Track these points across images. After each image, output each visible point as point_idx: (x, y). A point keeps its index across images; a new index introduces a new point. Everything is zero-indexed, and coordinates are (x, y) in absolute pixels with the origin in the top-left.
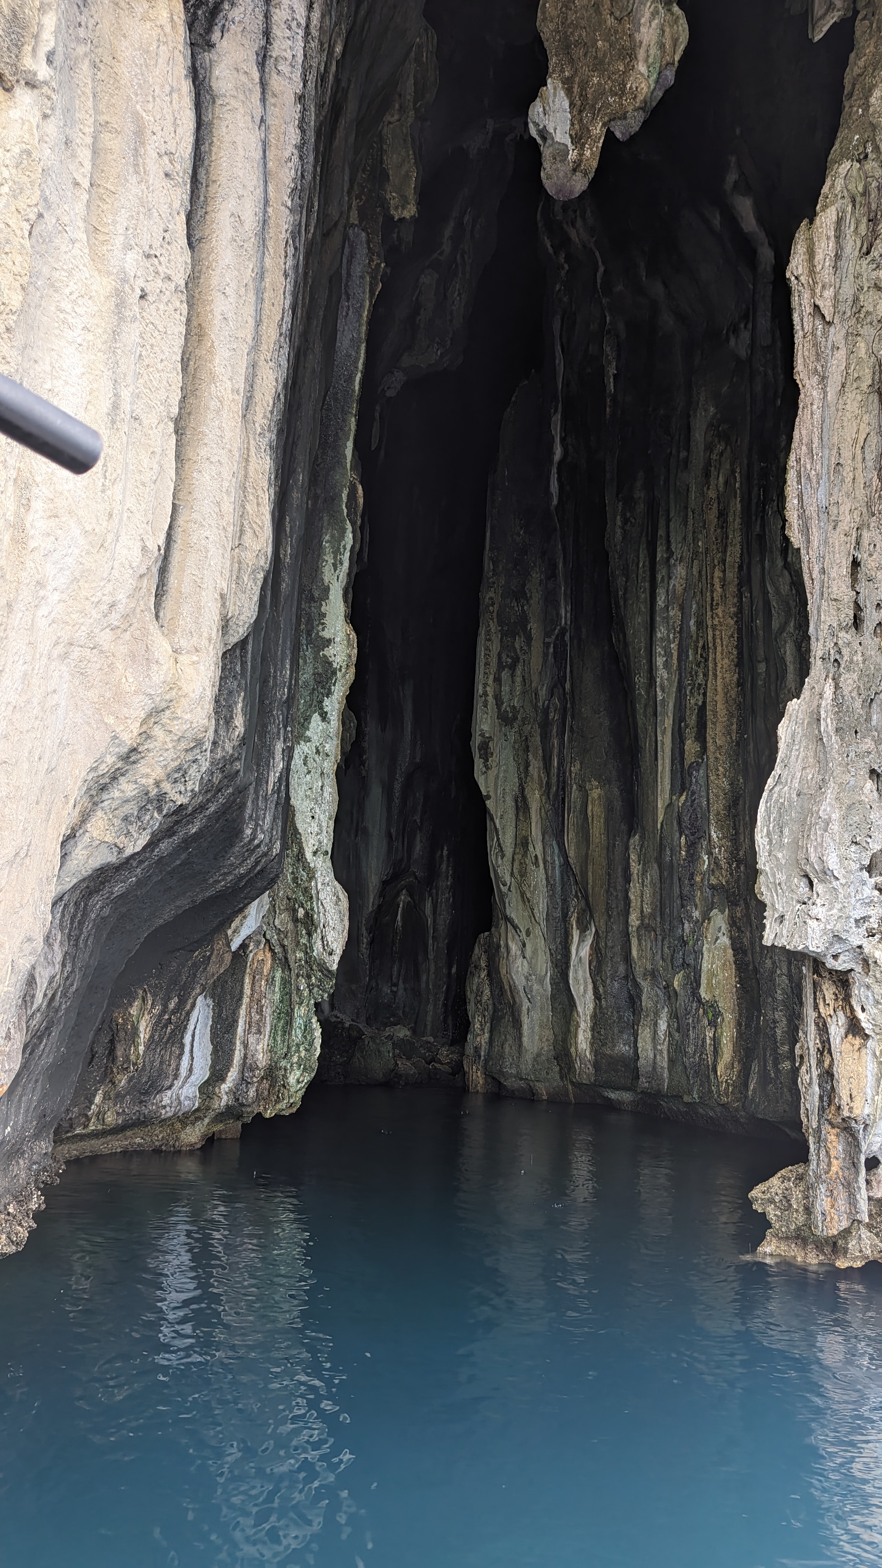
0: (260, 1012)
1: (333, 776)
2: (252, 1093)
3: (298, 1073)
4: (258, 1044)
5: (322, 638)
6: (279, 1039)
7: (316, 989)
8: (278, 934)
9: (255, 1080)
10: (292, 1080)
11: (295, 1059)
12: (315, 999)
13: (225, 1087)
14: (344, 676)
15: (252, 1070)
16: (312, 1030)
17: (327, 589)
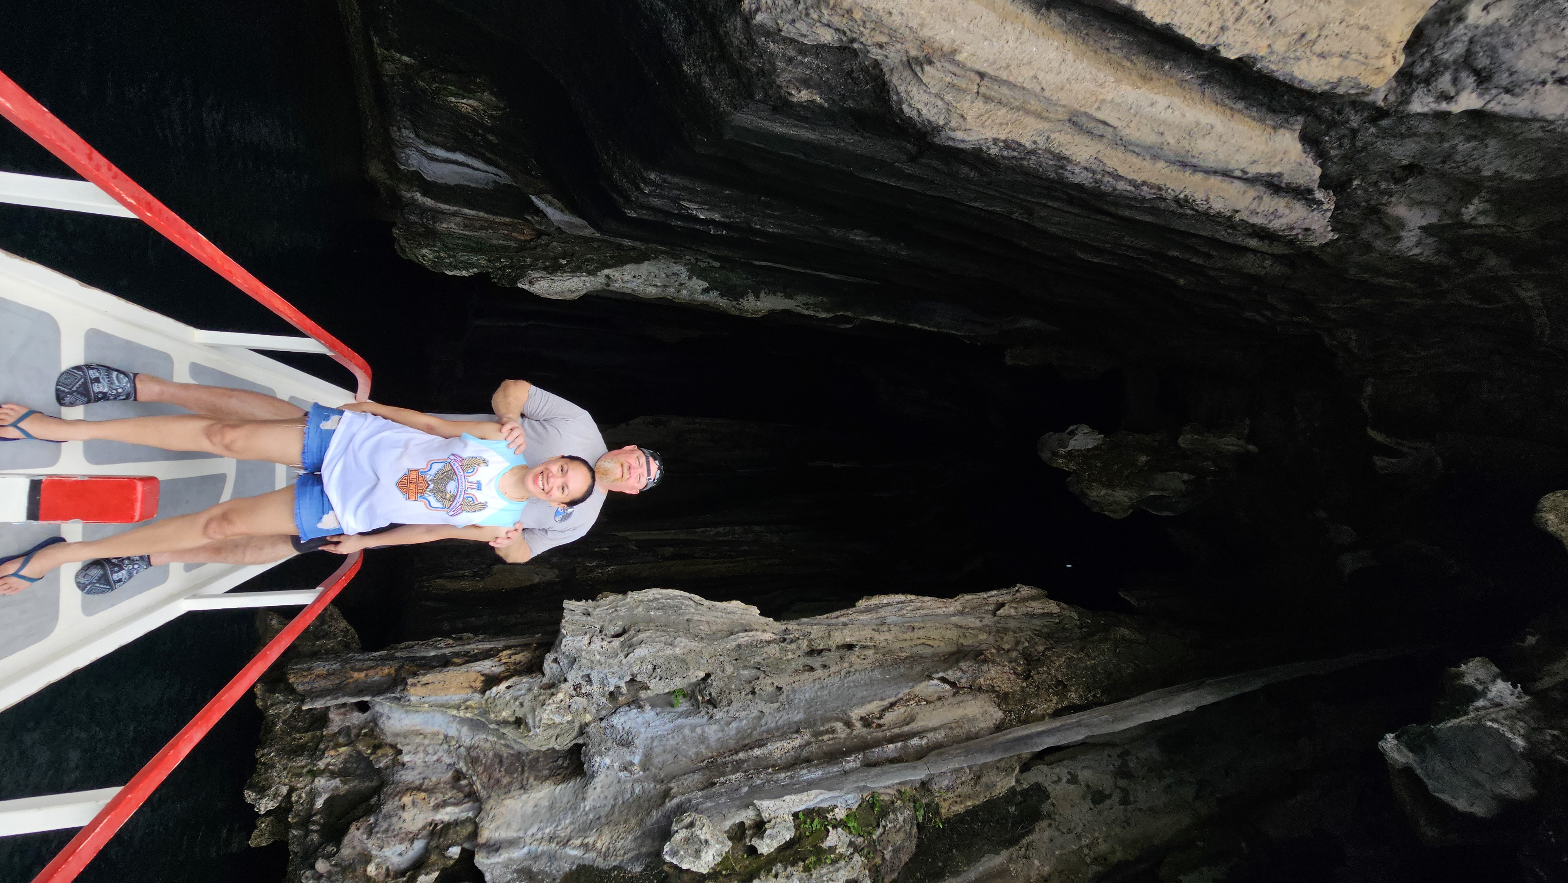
0: (482, 228)
1: (663, 295)
2: (413, 218)
3: (431, 257)
4: (455, 224)
5: (760, 292)
6: (460, 241)
7: (500, 273)
8: (545, 245)
9: (425, 220)
10: (425, 251)
11: (442, 255)
12: (492, 273)
13: (418, 196)
14: (734, 307)
15: (433, 218)
16: (467, 269)
17: (790, 297)
